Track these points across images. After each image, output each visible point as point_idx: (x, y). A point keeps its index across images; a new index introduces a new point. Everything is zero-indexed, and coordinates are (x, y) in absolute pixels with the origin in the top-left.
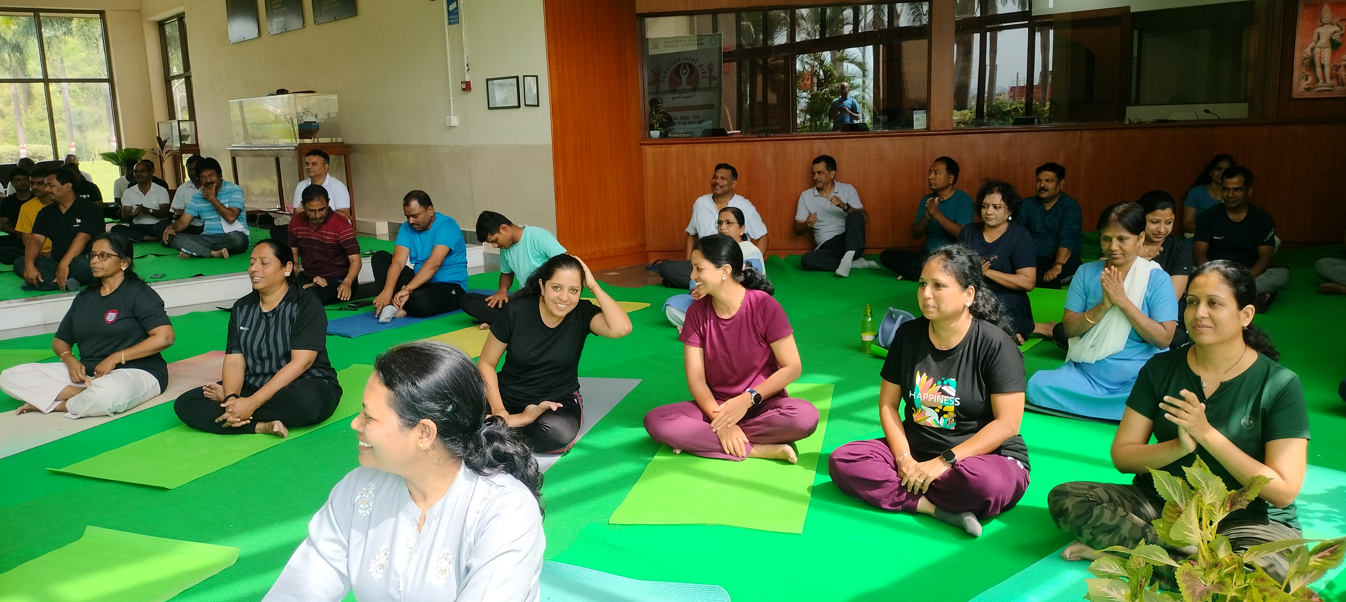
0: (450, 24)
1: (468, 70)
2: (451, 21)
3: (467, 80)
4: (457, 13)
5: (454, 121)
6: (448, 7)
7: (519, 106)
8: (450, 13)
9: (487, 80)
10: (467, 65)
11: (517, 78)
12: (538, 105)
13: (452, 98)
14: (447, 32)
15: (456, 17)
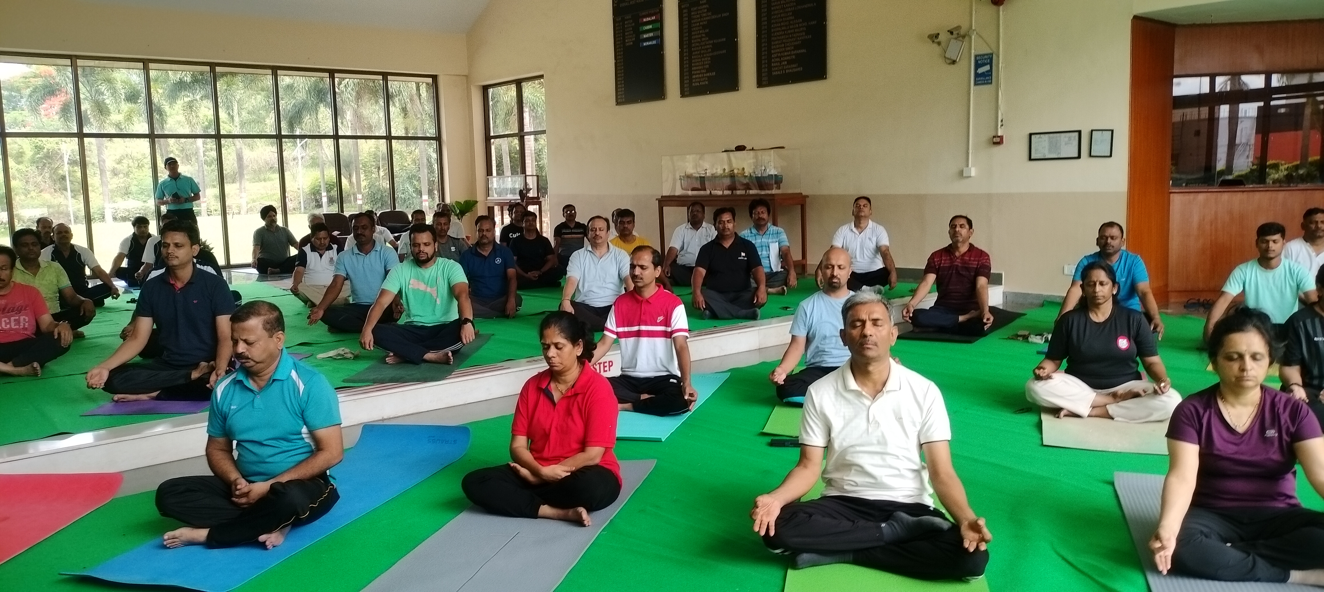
0: (976, 84)
1: (1002, 125)
2: (980, 82)
3: (999, 134)
4: (991, 75)
5: (973, 172)
6: (976, 69)
7: (1079, 157)
8: (977, 75)
9: (1031, 135)
10: (1002, 121)
11: (1080, 132)
12: (1111, 156)
13: (970, 151)
14: (972, 92)
15: (988, 78)
